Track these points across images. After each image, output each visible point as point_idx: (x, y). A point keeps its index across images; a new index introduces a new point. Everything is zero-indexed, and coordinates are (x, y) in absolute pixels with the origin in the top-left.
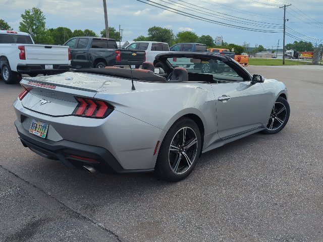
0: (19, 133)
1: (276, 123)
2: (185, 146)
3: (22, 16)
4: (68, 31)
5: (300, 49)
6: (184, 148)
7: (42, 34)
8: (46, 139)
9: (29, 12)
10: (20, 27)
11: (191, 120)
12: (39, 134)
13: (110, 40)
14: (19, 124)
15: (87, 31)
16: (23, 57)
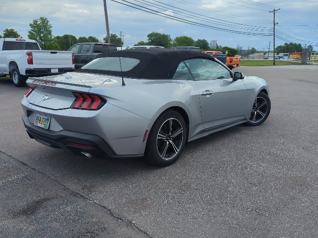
0: (26, 126)
1: (259, 116)
2: (171, 135)
3: (31, 25)
4: (74, 38)
5: (290, 50)
6: (171, 137)
7: (49, 41)
8: (49, 130)
9: (37, 22)
10: (29, 35)
11: (177, 112)
12: (42, 126)
13: (110, 45)
14: (26, 118)
15: (90, 38)
16: (30, 62)
